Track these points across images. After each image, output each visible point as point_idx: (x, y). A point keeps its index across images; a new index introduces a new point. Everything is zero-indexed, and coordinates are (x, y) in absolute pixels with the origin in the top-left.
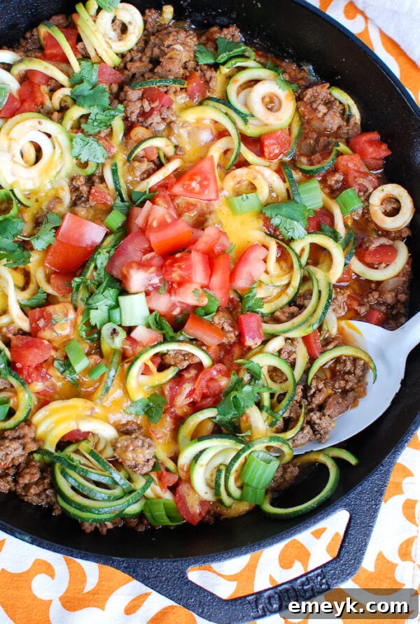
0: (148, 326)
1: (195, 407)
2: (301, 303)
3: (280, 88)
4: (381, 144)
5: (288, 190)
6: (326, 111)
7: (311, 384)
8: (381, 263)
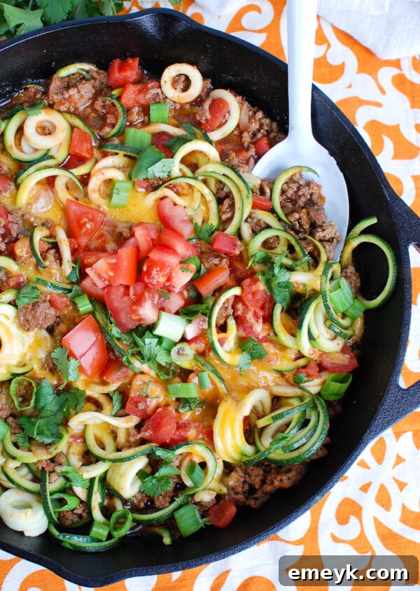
0: (190, 321)
1: (268, 319)
2: (224, 194)
3: (37, 115)
4: (127, 62)
5: (125, 156)
6: (76, 90)
7: (291, 222)
8: (225, 116)
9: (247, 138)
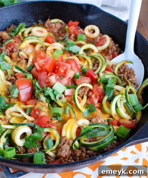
2: (96, 63)
5: (64, 45)
8: (104, 42)
9: (110, 52)
